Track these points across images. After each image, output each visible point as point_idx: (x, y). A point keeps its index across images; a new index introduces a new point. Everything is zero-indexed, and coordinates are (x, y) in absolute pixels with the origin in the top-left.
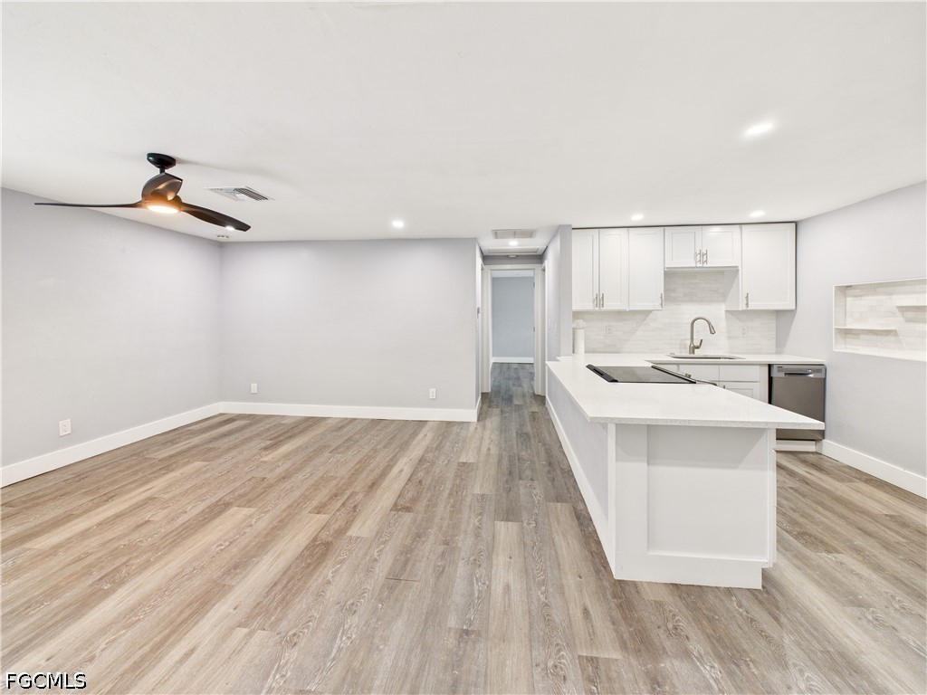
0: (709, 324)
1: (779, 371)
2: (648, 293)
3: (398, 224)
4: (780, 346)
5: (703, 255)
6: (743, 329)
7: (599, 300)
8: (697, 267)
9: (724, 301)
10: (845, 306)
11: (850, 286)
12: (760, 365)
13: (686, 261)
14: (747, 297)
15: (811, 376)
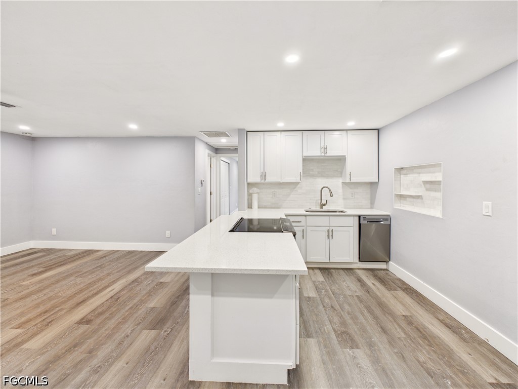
0: (330, 191)
1: (364, 220)
2: (293, 171)
3: (133, 127)
4: (372, 205)
5: (325, 149)
6: (352, 194)
7: (264, 176)
8: (321, 156)
9: (341, 177)
10: (400, 180)
11: (402, 168)
12: (354, 216)
13: (316, 152)
14: (350, 174)
15: (382, 222)
